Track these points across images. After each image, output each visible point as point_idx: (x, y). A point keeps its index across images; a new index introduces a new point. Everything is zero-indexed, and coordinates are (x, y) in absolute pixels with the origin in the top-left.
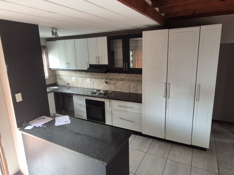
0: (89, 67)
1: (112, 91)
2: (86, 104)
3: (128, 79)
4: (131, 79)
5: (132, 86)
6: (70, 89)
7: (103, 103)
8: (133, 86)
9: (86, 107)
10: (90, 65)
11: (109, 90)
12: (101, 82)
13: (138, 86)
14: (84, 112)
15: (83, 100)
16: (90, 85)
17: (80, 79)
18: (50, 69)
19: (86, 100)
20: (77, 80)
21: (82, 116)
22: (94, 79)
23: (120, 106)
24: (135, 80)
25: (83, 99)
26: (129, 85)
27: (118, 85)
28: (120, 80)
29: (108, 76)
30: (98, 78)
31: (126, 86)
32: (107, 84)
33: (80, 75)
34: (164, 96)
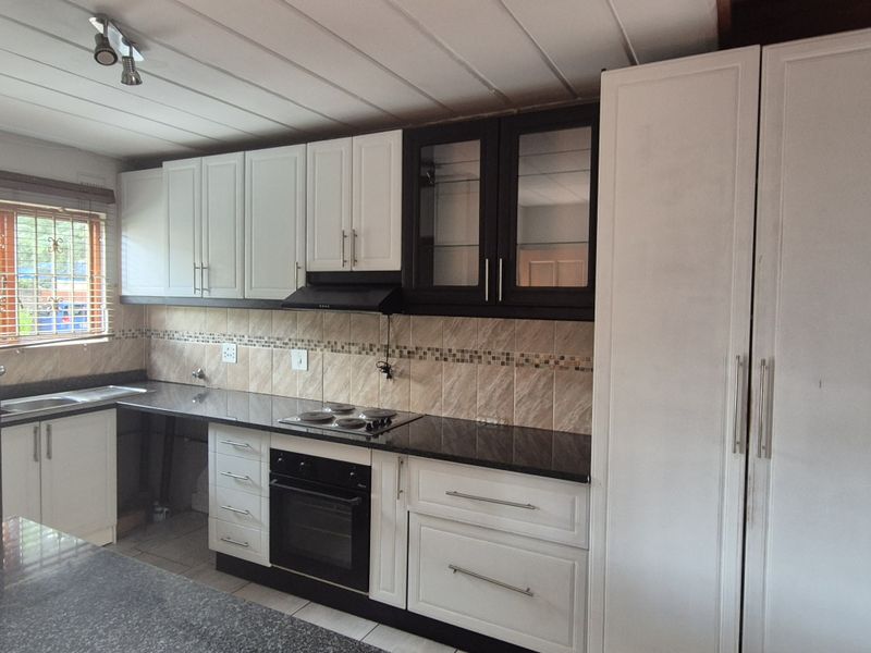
0: (302, 283)
1: (412, 417)
2: (272, 477)
3: (501, 350)
4: (516, 355)
5: (520, 390)
6: (207, 400)
7: (364, 473)
8: (526, 392)
9: (268, 495)
10: (310, 276)
11: (398, 409)
12: (358, 367)
13: (551, 388)
14: (259, 523)
15: (259, 454)
16: (304, 384)
17: (259, 355)
18: (122, 300)
19: (274, 454)
20: (242, 359)
21: (246, 545)
22: (327, 353)
23: (455, 494)
24: (537, 361)
25: (257, 449)
26: (505, 386)
27: (446, 386)
28: (459, 356)
29: (397, 337)
30: (346, 348)
31: (489, 388)
32: (389, 377)
33: (259, 334)
34: (735, 443)
